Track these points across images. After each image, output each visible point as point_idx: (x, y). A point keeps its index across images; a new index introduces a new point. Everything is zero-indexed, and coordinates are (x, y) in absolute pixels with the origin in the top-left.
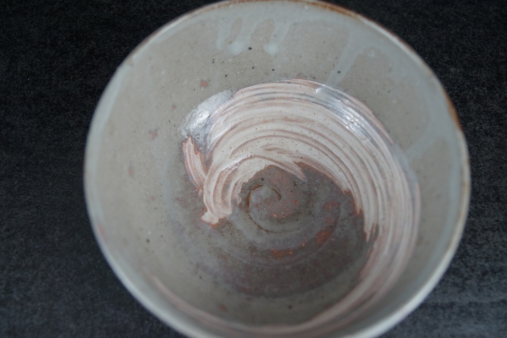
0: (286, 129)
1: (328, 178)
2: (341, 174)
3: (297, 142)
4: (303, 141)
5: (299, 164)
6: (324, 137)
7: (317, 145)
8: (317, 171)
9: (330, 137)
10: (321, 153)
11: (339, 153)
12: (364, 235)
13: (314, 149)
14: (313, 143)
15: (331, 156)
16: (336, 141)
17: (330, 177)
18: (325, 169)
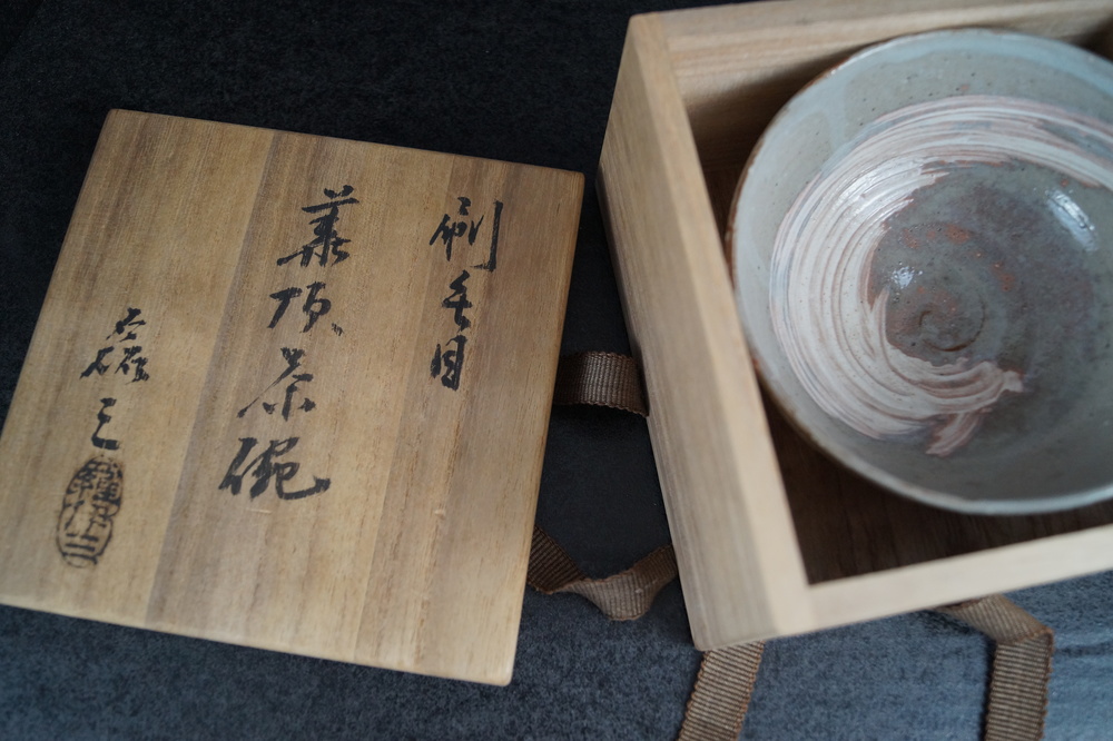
0: (834, 336)
1: (875, 257)
2: (865, 240)
3: (845, 316)
4: (840, 308)
5: (872, 302)
6: (824, 280)
7: (838, 287)
8: (871, 275)
9: (822, 271)
10: (846, 278)
11: (839, 252)
12: (939, 181)
13: (844, 290)
14: (837, 292)
15: (845, 261)
16: (825, 261)
17: (872, 255)
18: (865, 266)
